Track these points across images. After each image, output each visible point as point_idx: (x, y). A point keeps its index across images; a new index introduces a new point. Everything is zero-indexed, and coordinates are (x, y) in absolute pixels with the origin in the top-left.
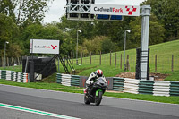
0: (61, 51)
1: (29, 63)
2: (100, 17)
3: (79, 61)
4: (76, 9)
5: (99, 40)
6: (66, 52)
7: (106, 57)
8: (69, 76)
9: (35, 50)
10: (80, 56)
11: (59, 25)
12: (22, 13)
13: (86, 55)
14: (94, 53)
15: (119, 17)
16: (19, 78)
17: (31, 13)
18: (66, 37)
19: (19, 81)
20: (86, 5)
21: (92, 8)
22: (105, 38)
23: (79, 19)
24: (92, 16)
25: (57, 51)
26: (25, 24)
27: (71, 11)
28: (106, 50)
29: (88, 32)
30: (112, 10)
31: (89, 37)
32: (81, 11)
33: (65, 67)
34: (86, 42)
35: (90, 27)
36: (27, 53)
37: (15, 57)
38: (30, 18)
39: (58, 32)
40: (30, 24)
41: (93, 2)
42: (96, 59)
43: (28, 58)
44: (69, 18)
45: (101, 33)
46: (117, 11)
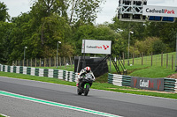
0: (112, 51)
1: (81, 63)
2: (152, 18)
3: (131, 62)
4: (128, 10)
5: (151, 41)
6: (118, 52)
7: (157, 58)
8: (121, 77)
9: (87, 51)
10: (131, 56)
11: (111, 26)
12: (74, 14)
13: (138, 56)
14: (146, 54)
15: (171, 19)
16: (71, 77)
17: (83, 13)
18: (118, 37)
19: (71, 81)
20: (138, 7)
21: (144, 10)
22: (156, 39)
23: (131, 20)
24: (144, 17)
25: (108, 52)
26: (78, 25)
27: (123, 13)
28: (157, 51)
29: (140, 34)
30: (163, 11)
31: (140, 38)
32: (133, 12)
33: (116, 67)
34: (138, 42)
35: (141, 29)
36: (79, 53)
37: (67, 57)
38: (82, 18)
39: (110, 33)
40: (82, 24)
41: (145, 3)
42: (147, 60)
43: (79, 58)
44: (121, 19)
45: (152, 35)
46: (169, 12)
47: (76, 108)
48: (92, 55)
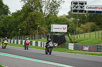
0: (68, 31)
2: (89, 12)
3: (78, 36)
4: (76, 8)
5: (89, 25)
6: (71, 31)
7: (93, 34)
8: (73, 44)
9: (54, 30)
10: (79, 33)
11: (67, 17)
12: (46, 10)
13: (82, 33)
14: (87, 32)
17: (51, 10)
18: (71, 23)
20: (82, 6)
21: (85, 7)
22: (93, 23)
23: (78, 13)
24: (85, 11)
25: (66, 31)
26: (48, 16)
27: (73, 9)
28: (93, 30)
29: (83, 20)
30: (96, 8)
31: (83, 23)
32: (79, 8)
33: (70, 39)
34: (82, 25)
35: (84, 17)
36: (50, 32)
37: (43, 34)
38: (51, 13)
39: (66, 21)
40: (51, 16)
41: (86, 4)
42: (87, 35)
43: (50, 35)
44: (72, 13)
45: (90, 21)
46: (99, 8)
47: (48, 63)
48: (57, 33)
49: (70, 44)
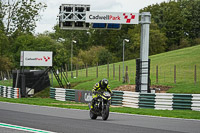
0: (54, 63)
1: (20, 77)
2: (96, 25)
3: (75, 74)
4: (70, 18)
5: (96, 51)
6: (60, 64)
7: (103, 69)
8: (64, 91)
9: (26, 63)
10: (75, 68)
11: (52, 35)
12: (11, 23)
13: (82, 67)
14: (90, 65)
15: (117, 26)
16: (9, 93)
17: (21, 22)
18: (60, 48)
19: (9, 97)
20: (80, 13)
21: (87, 17)
22: (102, 48)
23: (73, 28)
24: (88, 25)
25: (50, 63)
26: (16, 35)
27: (64, 20)
28: (103, 62)
29: (84, 43)
31: (84, 47)
32: (75, 19)
33: (59, 80)
34: (82, 52)
35: (85, 37)
36: (18, 66)
37: (4, 71)
38: (20, 28)
39: (51, 43)
40: (21, 34)
41: (88, 9)
42: (92, 71)
43: (18, 72)
44: (62, 28)
45: (97, 43)
46: (114, 19)
48: (32, 68)
49: (58, 90)
